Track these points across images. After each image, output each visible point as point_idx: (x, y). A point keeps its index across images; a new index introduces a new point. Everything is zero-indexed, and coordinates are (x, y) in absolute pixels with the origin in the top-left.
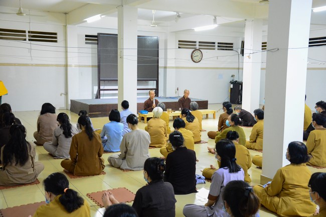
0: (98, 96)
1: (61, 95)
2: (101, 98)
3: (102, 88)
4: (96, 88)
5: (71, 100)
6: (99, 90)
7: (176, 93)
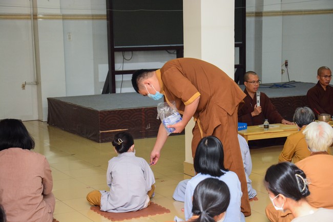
0: (110, 87)
1: (24, 87)
2: (118, 91)
3: (118, 67)
4: (104, 69)
5: (49, 99)
6: (113, 73)
7: (282, 73)
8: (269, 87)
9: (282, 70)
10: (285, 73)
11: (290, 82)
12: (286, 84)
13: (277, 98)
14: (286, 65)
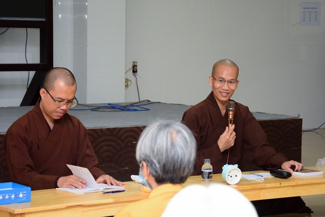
7: (127, 86)
8: (92, 110)
9: (127, 80)
10: (132, 87)
11: (140, 102)
12: (132, 105)
13: (108, 129)
14: (135, 71)
